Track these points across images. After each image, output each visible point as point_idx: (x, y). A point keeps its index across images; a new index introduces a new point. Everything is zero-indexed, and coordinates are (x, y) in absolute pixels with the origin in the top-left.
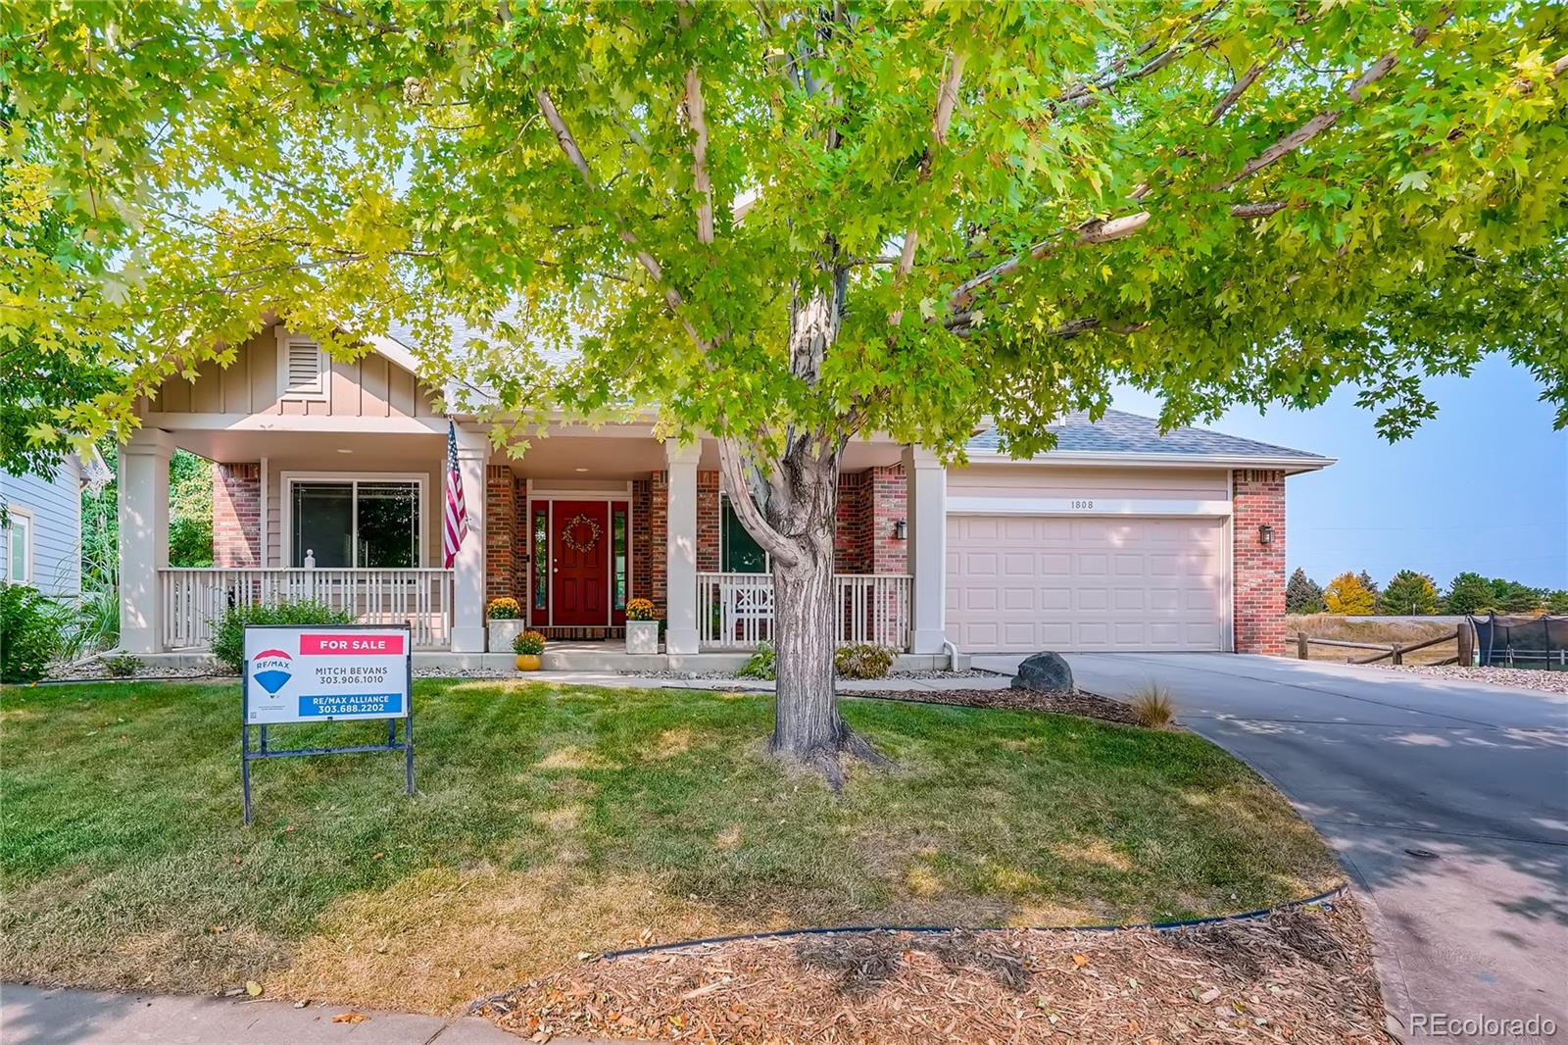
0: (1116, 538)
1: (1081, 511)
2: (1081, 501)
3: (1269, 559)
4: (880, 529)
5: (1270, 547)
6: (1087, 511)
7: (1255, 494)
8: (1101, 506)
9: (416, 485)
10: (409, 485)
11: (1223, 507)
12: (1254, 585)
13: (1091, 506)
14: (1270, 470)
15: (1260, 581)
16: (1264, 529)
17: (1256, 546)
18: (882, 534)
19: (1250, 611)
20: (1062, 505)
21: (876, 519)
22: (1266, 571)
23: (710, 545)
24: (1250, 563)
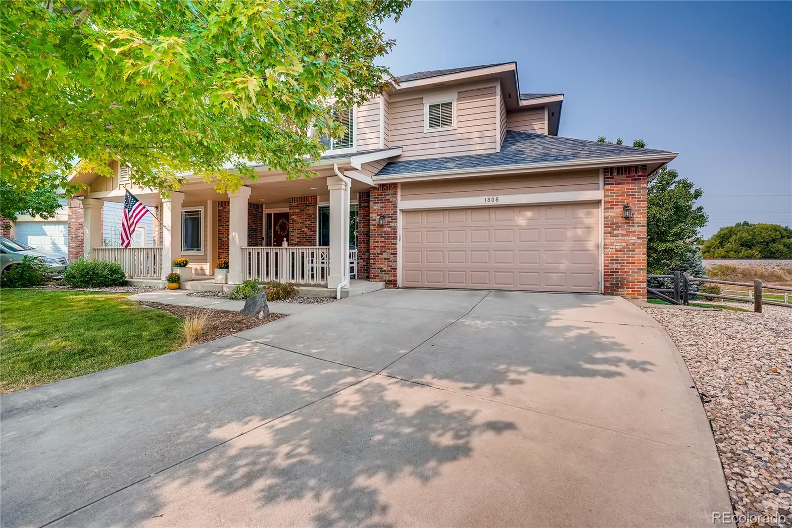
0: (522, 219)
1: (491, 203)
2: (491, 197)
3: (632, 229)
4: (373, 220)
5: (633, 220)
6: (495, 203)
7: (620, 184)
8: (505, 199)
9: (200, 211)
10: (198, 211)
11: (597, 194)
12: (618, 248)
13: (497, 200)
14: (633, 166)
15: (624, 244)
16: (626, 208)
17: (621, 220)
18: (374, 222)
19: (615, 266)
20: (479, 200)
21: (371, 215)
22: (630, 238)
23: (311, 231)
24: (615, 232)
